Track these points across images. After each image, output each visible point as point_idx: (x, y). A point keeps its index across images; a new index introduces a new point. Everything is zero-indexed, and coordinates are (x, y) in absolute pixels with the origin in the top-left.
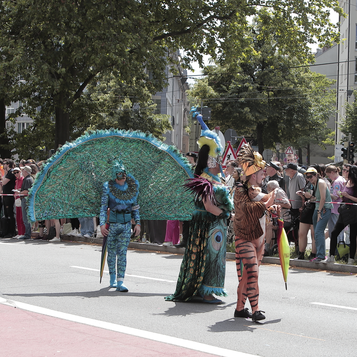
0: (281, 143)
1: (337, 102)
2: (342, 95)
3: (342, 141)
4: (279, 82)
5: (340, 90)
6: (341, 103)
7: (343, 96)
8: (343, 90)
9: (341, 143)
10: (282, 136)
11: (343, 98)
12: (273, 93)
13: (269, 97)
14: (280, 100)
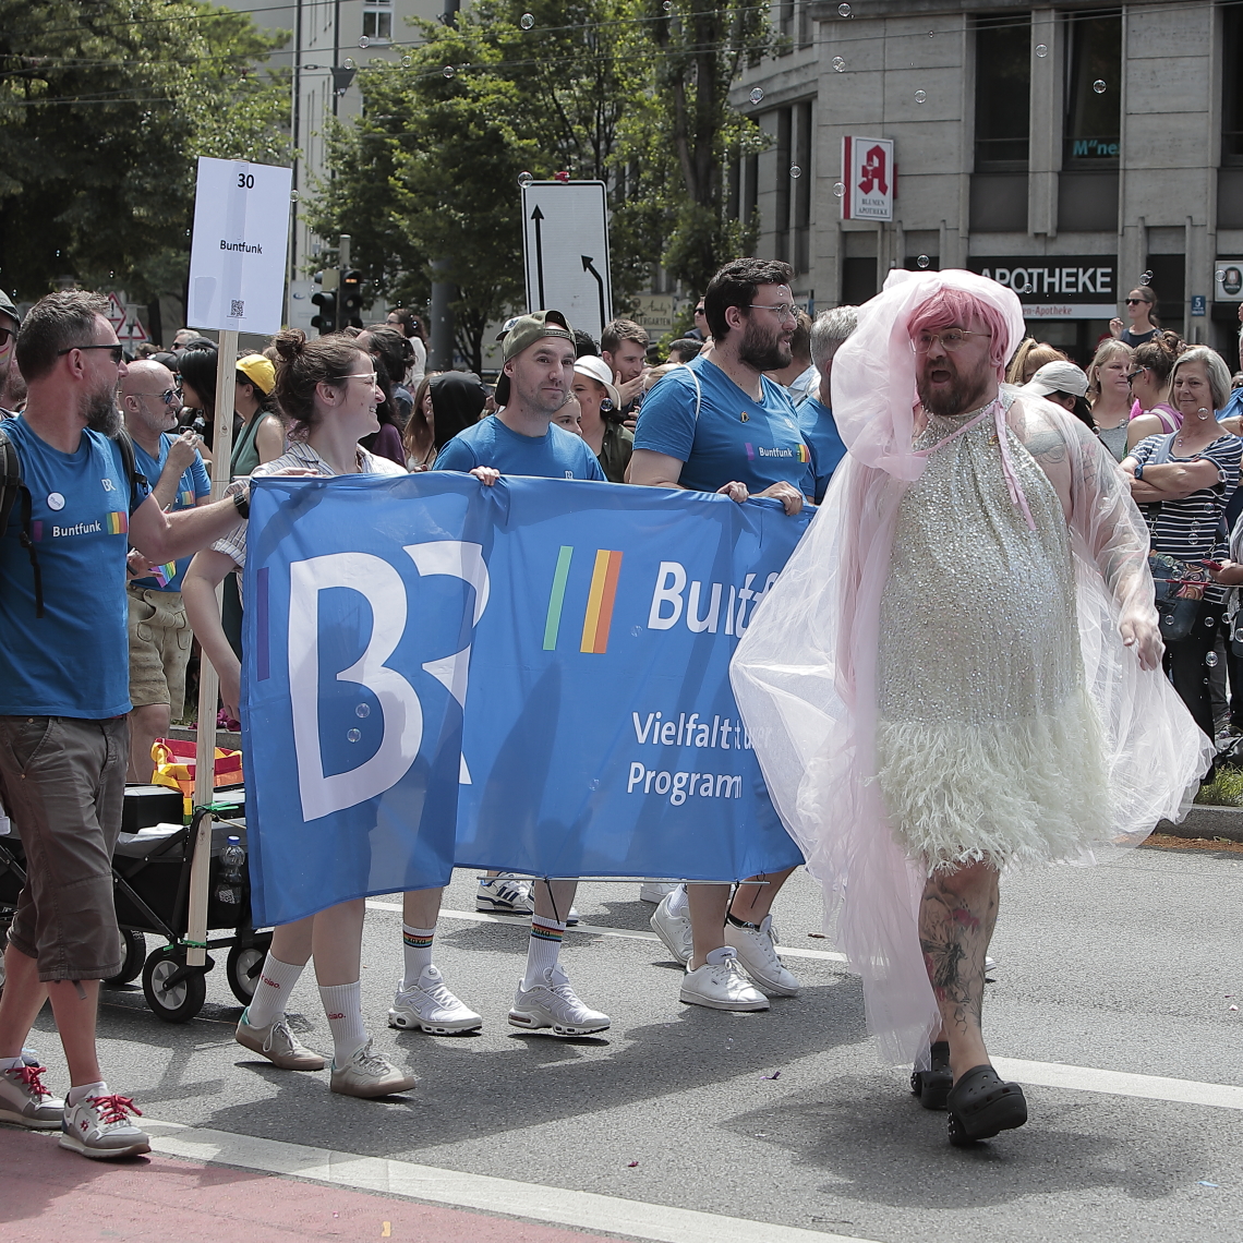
0: (77, 277)
1: (297, 119)
2: (316, 84)
3: (316, 265)
4: (69, 42)
5: (306, 68)
6: (311, 120)
7: (318, 92)
8: (316, 67)
9: (313, 271)
10: (79, 253)
11: (318, 100)
12: (45, 84)
13: (29, 96)
14: (73, 111)
